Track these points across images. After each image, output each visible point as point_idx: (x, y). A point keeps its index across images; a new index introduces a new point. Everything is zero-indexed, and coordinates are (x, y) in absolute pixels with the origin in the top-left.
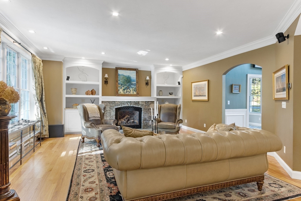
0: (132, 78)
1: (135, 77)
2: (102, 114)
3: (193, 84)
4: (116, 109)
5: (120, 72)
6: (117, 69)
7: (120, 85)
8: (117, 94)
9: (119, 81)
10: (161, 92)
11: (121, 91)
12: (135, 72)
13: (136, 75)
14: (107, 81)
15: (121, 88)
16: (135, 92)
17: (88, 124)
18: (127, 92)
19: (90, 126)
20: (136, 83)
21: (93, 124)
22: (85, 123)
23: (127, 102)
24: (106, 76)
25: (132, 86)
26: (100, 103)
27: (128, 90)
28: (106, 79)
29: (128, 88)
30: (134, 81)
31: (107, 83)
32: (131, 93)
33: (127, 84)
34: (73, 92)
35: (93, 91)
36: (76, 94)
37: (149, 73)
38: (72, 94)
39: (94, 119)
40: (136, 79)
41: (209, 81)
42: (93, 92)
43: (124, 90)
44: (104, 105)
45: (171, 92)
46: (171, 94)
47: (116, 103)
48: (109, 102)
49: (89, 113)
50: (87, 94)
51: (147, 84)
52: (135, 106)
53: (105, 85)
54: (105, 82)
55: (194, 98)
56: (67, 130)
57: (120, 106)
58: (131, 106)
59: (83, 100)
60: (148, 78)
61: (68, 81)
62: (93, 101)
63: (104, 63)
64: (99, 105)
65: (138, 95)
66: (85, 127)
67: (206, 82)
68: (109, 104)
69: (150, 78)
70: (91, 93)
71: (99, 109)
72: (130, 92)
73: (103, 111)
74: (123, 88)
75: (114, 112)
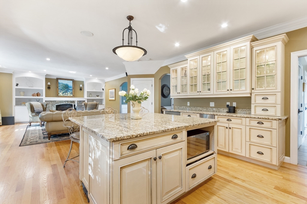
0: (69, 85)
1: (72, 85)
2: (44, 108)
3: (109, 90)
4: (56, 106)
5: (60, 81)
6: (57, 79)
7: (60, 90)
8: (57, 96)
9: (59, 87)
10: (91, 95)
11: (61, 94)
12: (72, 81)
13: (73, 84)
14: (50, 87)
15: (61, 92)
16: (71, 95)
17: (34, 114)
18: (65, 95)
19: (35, 115)
20: (72, 88)
21: (37, 114)
22: (31, 114)
23: (65, 101)
24: (49, 84)
25: (69, 91)
26: (44, 101)
27: (66, 93)
28: (49, 85)
29: (66, 92)
30: (71, 87)
31: (50, 88)
32: (69, 95)
33: (66, 90)
34: (21, 94)
35: (38, 93)
36: (24, 96)
37: (82, 83)
38: (21, 95)
39: (38, 111)
40: (73, 86)
41: (115, 89)
42: (38, 95)
43: (63, 93)
44: (46, 103)
45: (97, 95)
46: (98, 96)
47: (56, 101)
48: (51, 101)
49: (34, 107)
50: (33, 95)
51: (81, 89)
52: (71, 104)
53: (48, 90)
54: (49, 87)
55: (110, 99)
56: (17, 120)
57: (59, 104)
58: (68, 103)
59: (30, 100)
60: (81, 86)
61: (17, 87)
62: (38, 100)
63: (47, 75)
64: (42, 103)
65: (74, 96)
66: (31, 116)
67: (114, 90)
68: (51, 102)
69: (83, 85)
70: (36, 95)
71: (43, 105)
72: (67, 95)
73: (45, 107)
74: (62, 92)
75: (55, 107)
